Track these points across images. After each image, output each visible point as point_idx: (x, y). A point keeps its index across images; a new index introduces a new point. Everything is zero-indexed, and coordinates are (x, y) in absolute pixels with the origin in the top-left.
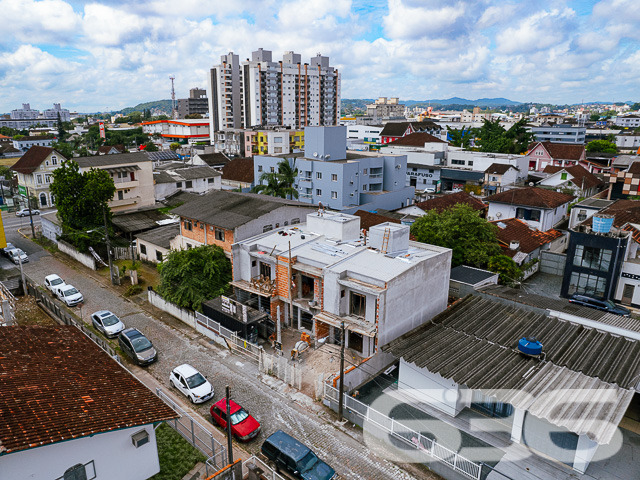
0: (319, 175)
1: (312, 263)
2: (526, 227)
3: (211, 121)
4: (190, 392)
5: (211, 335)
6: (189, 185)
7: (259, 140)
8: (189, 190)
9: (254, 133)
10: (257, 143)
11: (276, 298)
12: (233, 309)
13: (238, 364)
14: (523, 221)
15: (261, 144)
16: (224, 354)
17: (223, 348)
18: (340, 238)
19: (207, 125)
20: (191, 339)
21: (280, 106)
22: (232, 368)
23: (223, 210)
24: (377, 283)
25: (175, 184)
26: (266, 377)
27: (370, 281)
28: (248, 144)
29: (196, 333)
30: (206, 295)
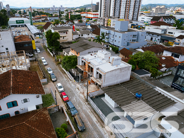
1: (93, 64)
2: (173, 59)
3: (99, 13)
4: (59, 89)
5: (69, 77)
6: (82, 35)
7: (109, 21)
8: (82, 37)
9: (108, 19)
10: (108, 22)
11: (85, 71)
14: (174, 57)
15: (109, 23)
16: (71, 82)
18: (104, 58)
22: (71, 85)
23: (80, 46)
24: (104, 72)
25: (78, 35)
26: (77, 89)
28: (106, 22)
29: (67, 76)
30: (70, 68)
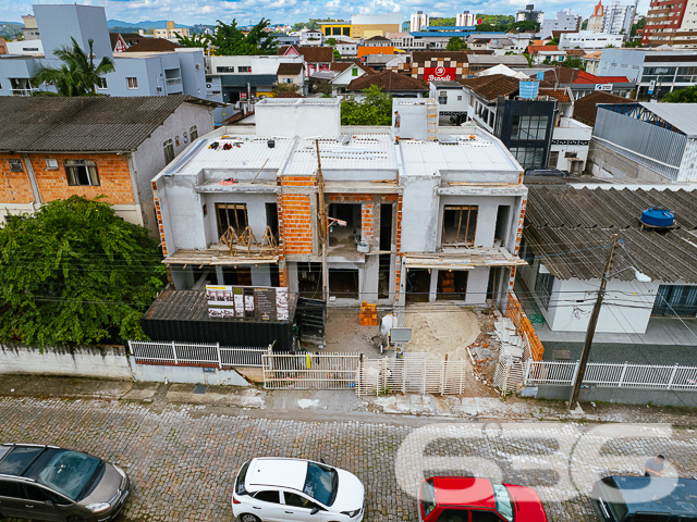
5: (195, 375)
12: (244, 305)
13: (304, 403)
17: (239, 389)
20: (142, 403)
22: (305, 417)
24: (502, 178)
26: (385, 402)
29: (143, 385)
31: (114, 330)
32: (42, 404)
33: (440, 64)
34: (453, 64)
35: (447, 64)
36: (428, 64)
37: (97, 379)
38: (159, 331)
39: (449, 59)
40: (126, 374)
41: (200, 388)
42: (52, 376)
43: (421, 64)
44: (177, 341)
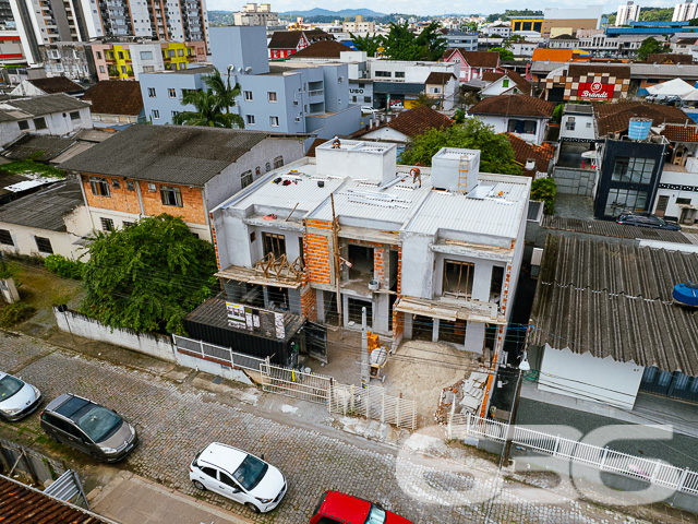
0: (249, 95)
1: (369, 225)
3: (21, 32)
4: (250, 496)
5: (216, 369)
6: (40, 124)
7: (117, 56)
9: (107, 47)
10: (115, 61)
11: (308, 286)
12: (252, 322)
13: (286, 408)
14: (516, 135)
15: (121, 63)
16: (251, 396)
17: (244, 387)
19: (17, 39)
20: (175, 382)
21: (127, 11)
22: (281, 419)
23: (163, 153)
24: (496, 242)
25: (16, 125)
26: (347, 421)
27: (483, 240)
28: (100, 63)
29: (180, 369)
30: (180, 302)
31: (163, 324)
32: (113, 368)
33: (598, 80)
34: (612, 80)
35: (605, 80)
36: (583, 79)
37: (153, 357)
38: (196, 331)
39: (607, 75)
40: (170, 357)
41: (219, 379)
42: (126, 349)
43: (576, 79)
44: (204, 341)
